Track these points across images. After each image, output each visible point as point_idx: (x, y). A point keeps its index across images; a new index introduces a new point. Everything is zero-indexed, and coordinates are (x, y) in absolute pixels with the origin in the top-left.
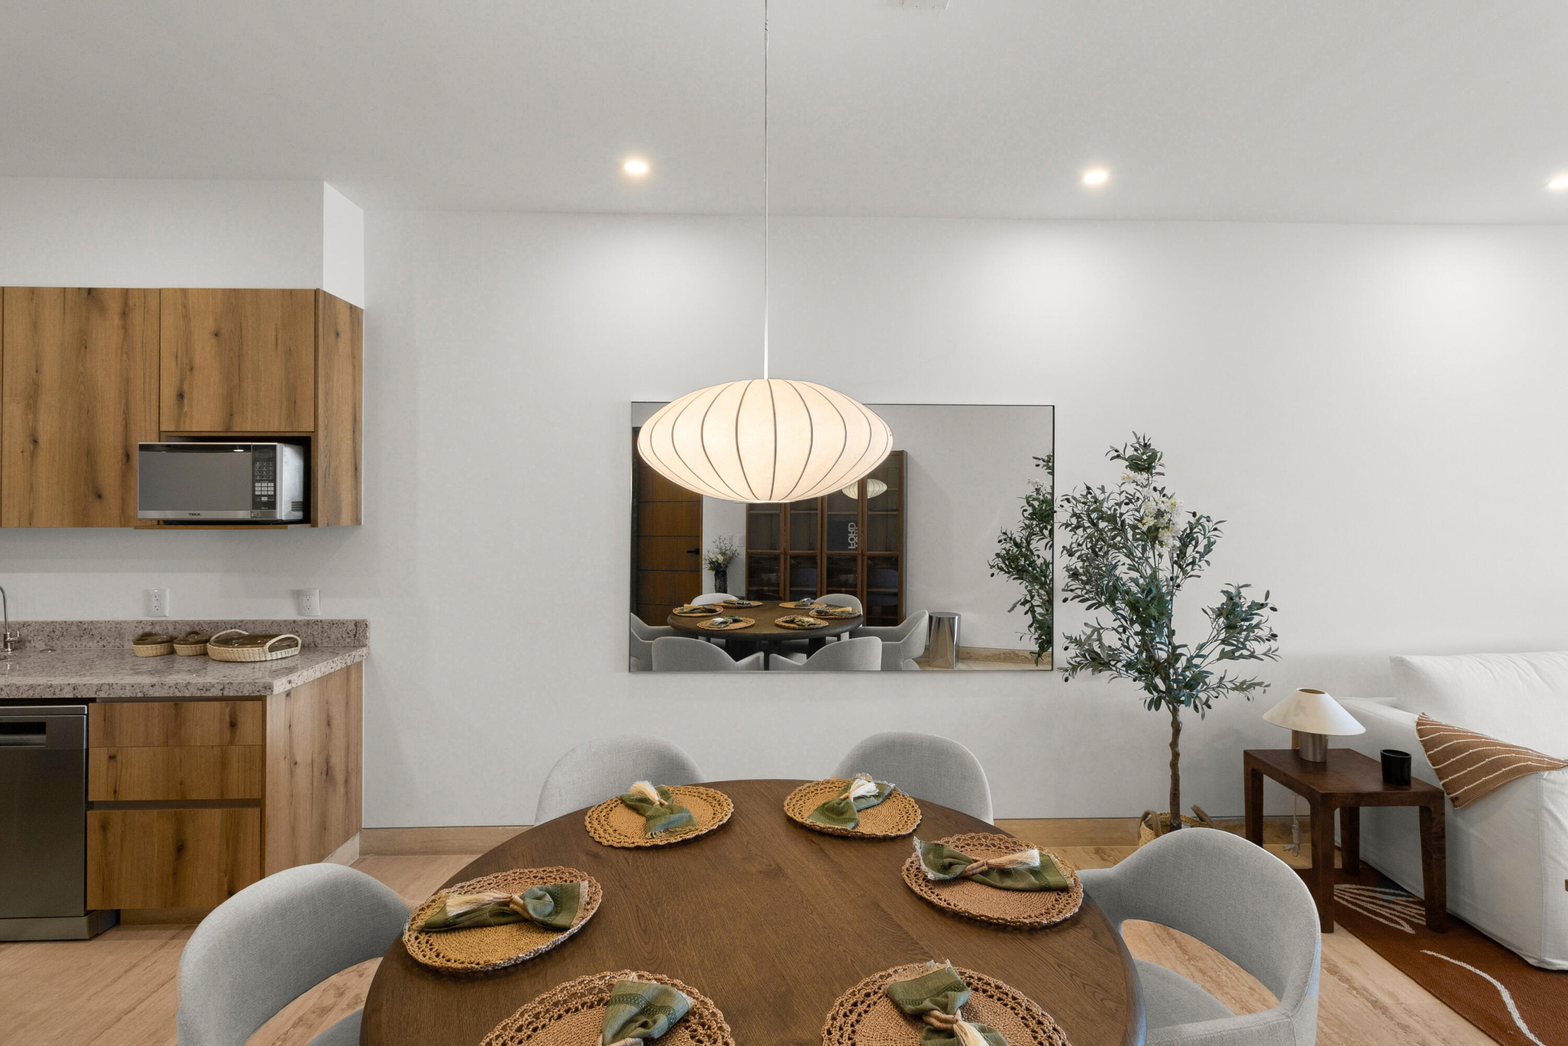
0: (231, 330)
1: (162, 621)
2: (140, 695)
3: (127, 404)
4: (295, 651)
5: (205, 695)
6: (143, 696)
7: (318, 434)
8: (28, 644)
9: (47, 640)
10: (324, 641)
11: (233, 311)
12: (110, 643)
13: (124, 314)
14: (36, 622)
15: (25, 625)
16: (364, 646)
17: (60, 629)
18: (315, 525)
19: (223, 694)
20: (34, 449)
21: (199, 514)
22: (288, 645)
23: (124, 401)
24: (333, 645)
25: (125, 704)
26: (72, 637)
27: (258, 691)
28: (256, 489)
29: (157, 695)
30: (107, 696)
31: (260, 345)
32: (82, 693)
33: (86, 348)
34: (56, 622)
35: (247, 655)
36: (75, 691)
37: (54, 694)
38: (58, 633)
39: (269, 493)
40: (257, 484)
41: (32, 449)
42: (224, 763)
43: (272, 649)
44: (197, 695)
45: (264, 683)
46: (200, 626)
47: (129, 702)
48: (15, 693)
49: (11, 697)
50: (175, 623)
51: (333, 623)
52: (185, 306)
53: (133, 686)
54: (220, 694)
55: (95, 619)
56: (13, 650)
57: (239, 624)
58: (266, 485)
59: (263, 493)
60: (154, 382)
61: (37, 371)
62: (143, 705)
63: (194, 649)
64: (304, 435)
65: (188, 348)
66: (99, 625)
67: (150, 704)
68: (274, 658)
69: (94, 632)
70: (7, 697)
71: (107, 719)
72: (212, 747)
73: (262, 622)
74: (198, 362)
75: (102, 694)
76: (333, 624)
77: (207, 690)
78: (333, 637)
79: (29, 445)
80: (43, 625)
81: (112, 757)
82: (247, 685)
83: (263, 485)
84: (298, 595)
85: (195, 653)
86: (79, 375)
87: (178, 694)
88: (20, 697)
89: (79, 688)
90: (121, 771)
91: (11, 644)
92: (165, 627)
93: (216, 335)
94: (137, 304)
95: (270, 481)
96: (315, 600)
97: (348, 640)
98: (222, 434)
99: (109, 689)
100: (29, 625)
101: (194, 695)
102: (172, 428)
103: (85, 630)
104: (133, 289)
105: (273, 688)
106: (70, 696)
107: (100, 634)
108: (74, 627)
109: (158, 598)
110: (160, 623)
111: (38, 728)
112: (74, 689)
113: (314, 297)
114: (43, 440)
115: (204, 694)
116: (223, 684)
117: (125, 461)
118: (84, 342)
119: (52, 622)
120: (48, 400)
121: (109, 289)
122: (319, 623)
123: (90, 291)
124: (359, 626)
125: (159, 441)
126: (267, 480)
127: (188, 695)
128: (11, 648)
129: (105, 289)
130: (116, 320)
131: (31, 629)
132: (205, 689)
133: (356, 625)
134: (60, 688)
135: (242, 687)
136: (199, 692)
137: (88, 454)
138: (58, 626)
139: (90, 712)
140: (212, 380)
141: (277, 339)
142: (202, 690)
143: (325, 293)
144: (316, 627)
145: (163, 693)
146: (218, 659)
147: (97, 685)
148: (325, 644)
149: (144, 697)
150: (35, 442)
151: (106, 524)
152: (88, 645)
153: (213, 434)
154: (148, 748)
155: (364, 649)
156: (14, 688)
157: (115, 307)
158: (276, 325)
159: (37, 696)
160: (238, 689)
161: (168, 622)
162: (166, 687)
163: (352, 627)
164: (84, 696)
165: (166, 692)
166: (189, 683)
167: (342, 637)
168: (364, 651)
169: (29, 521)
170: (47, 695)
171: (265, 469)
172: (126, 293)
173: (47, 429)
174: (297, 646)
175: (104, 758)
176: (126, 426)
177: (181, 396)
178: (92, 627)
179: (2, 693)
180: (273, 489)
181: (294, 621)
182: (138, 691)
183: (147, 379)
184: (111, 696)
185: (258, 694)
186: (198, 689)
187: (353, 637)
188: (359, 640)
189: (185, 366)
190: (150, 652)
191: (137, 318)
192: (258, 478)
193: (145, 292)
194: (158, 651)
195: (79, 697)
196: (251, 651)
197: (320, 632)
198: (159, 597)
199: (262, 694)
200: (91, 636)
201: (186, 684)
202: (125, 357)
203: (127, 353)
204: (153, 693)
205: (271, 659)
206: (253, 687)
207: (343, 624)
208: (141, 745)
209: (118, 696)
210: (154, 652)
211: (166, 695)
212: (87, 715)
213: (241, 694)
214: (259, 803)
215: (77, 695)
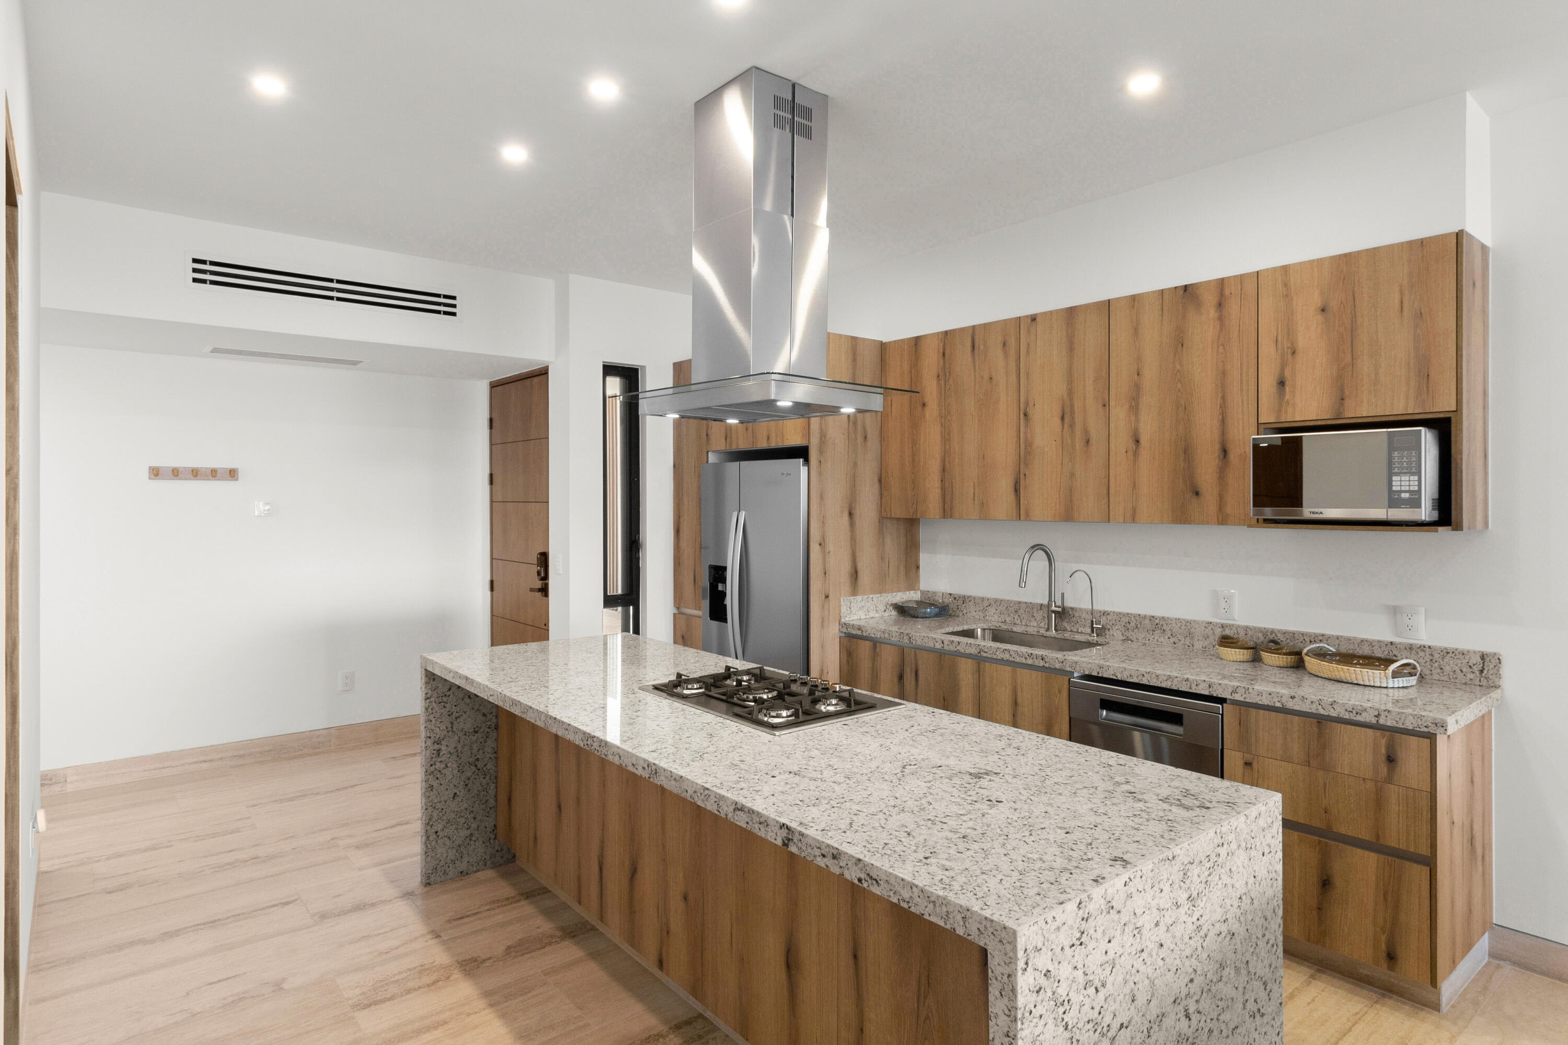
0: (1342, 302)
1: (1233, 625)
2: (1278, 705)
3: (1223, 398)
4: (1413, 681)
5: (1355, 718)
6: (1281, 706)
7: (1462, 414)
8: (1107, 632)
9: (1123, 631)
10: (1433, 671)
11: (1344, 279)
12: (1180, 640)
13: (1220, 305)
14: (1114, 612)
15: (1105, 613)
16: (1498, 687)
17: (1135, 621)
18: (1458, 527)
19: (1377, 721)
20: (1136, 449)
21: (1321, 513)
22: (1409, 673)
23: (1220, 395)
24: (1447, 679)
25: (1262, 711)
26: (1146, 630)
27: (1426, 727)
28: (1394, 483)
29: (1297, 708)
30: (1242, 700)
31: (1378, 313)
32: (1217, 692)
33: (1182, 345)
34: (1131, 614)
35: (1366, 678)
36: (1211, 689)
37: (1190, 688)
38: (1133, 624)
39: (1412, 488)
40: (1394, 478)
41: (1134, 448)
42: (1379, 802)
43: (1395, 675)
44: (1345, 717)
45: (1435, 719)
46: (1274, 635)
47: (1266, 710)
48: (1155, 680)
49: (1151, 684)
50: (1247, 628)
51: (1446, 652)
52: (1286, 285)
53: (1270, 694)
54: (1374, 721)
55: (1166, 615)
56: (1098, 635)
57: (1321, 638)
58: (1407, 478)
59: (1403, 488)
60: (1253, 371)
61: (1138, 375)
62: (1281, 716)
63: (1285, 660)
64: (1441, 416)
65: (1290, 330)
66: (1170, 622)
67: (1289, 716)
68: (1396, 686)
69: (1165, 627)
70: (1148, 684)
71: (1241, 722)
72: (1364, 779)
73: (1349, 639)
74: (1301, 343)
75: (1238, 697)
76: (1448, 653)
77: (1357, 713)
78: (1447, 669)
79: (1132, 445)
80: (1120, 615)
81: (1248, 764)
82: (1411, 718)
83: (1403, 478)
84: (1395, 611)
85: (1285, 665)
86: (1176, 374)
87: (1322, 712)
88: (1159, 686)
89: (1215, 686)
90: (1257, 780)
91: (1096, 630)
92: (1236, 632)
93: (1323, 310)
94: (1233, 292)
95: (1413, 474)
96: (1420, 620)
97: (1472, 676)
98: (1330, 422)
99: (1245, 693)
100: (1108, 614)
101: (1341, 716)
102: (1272, 419)
103: (1157, 625)
104: (1229, 278)
105: (1447, 726)
106: (1206, 693)
107: (1171, 630)
108: (1147, 621)
109: (1226, 600)
110: (1231, 626)
111: (1176, 718)
112: (1210, 687)
113: (1455, 241)
114: (1144, 439)
115: (1352, 717)
116: (1378, 710)
117: (1222, 456)
118: (1180, 340)
119: (1128, 614)
120: (1148, 400)
121: (1205, 282)
122: (1427, 650)
123: (1186, 288)
124: (1487, 660)
125: (1258, 435)
126: (1409, 473)
127: (1334, 715)
128: (1097, 634)
129: (1201, 282)
130: (1212, 313)
131: (1109, 617)
132: (1354, 712)
133: (1483, 657)
134: (1195, 683)
135: (1403, 718)
136: (1347, 713)
137: (1186, 451)
138: (1133, 619)
139: (1224, 713)
140: (1318, 361)
141: (1402, 302)
142: (1352, 712)
143: (1467, 232)
144: (1422, 654)
145: (1305, 707)
146: (1326, 676)
147: (1233, 687)
148: (1436, 677)
149: (1283, 708)
150: (1137, 441)
151: (1204, 522)
152: (1159, 640)
153: (1319, 423)
154: (1286, 763)
155: (1499, 691)
156: (1154, 676)
157: (1210, 299)
158: (1401, 286)
159: (1175, 688)
160: (1398, 720)
161: (1239, 626)
162: (1308, 702)
163: (1476, 659)
164: (1219, 696)
165: (1308, 706)
166: (1335, 701)
167: (1461, 671)
168: (1496, 694)
169: (1133, 517)
170: (1184, 688)
171: (1405, 459)
172: (1221, 282)
173: (1148, 427)
174: (1415, 675)
175: (1240, 763)
176: (1223, 421)
177: (1282, 383)
178: (1163, 623)
179: (1144, 679)
180: (1416, 483)
181: (1391, 643)
182: (1276, 700)
183: (1244, 370)
184: (1247, 700)
185: (1426, 730)
186: (1346, 710)
187: (1478, 673)
188: (1487, 678)
189: (1286, 350)
190: (1238, 657)
191: (1233, 307)
192: (1396, 470)
193: (1241, 278)
194: (1245, 657)
195: (1215, 695)
196: (1371, 674)
197: (1428, 660)
198: (1228, 599)
199: (1432, 731)
200: (1162, 631)
201: (1332, 702)
202: (1221, 349)
203: (1223, 345)
204: (1290, 705)
205: (1392, 686)
206: (1419, 720)
207: (1463, 654)
208: (1279, 758)
209: (1254, 702)
210: (1242, 657)
211: (1308, 711)
212: (1222, 715)
213: (1401, 726)
214: (1430, 862)
215: (1213, 693)
